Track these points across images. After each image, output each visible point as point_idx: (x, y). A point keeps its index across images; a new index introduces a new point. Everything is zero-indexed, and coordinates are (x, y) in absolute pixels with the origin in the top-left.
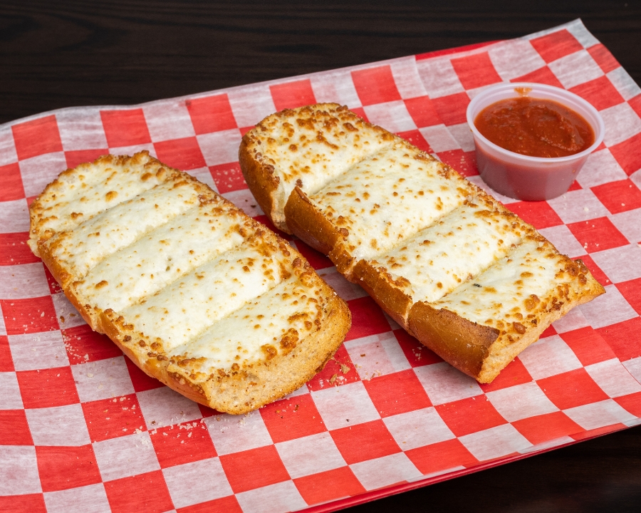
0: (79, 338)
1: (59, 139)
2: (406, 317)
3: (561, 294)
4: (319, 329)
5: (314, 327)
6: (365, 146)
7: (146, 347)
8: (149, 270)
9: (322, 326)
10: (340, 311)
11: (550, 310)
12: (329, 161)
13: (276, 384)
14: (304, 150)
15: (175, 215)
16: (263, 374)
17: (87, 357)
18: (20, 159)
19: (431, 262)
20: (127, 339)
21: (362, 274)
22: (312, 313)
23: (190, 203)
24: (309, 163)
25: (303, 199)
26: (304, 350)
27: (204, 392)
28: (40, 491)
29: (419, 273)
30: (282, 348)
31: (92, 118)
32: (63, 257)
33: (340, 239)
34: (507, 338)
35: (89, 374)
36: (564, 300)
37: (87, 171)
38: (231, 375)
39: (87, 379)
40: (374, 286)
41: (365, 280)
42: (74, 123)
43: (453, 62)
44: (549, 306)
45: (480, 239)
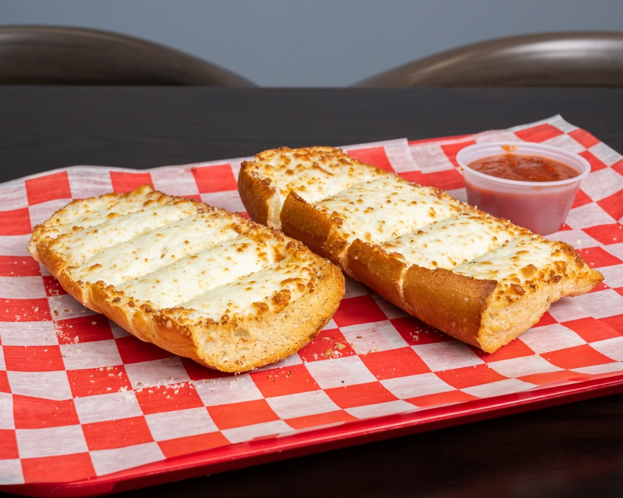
0: (71, 327)
1: (69, 189)
2: (401, 283)
3: (559, 269)
4: (311, 291)
5: (307, 289)
6: (359, 176)
7: (135, 308)
8: (143, 256)
9: (315, 289)
10: (334, 275)
11: (548, 282)
12: (324, 183)
13: (268, 346)
14: (300, 174)
15: (173, 221)
16: (254, 331)
17: (77, 338)
18: (30, 204)
19: (426, 246)
20: (117, 300)
21: (356, 253)
22: (306, 279)
23: (188, 213)
24: (305, 184)
25: (298, 200)
26: (297, 311)
27: (191, 334)
28: (13, 427)
29: (413, 252)
30: (274, 304)
31: (102, 176)
32: (60, 251)
33: (334, 226)
34: (505, 298)
35: (77, 350)
36: (562, 274)
37: (92, 203)
38: (220, 324)
39: (75, 354)
40: (368, 260)
41: (360, 258)
42: (85, 178)
43: (443, 147)
44: (547, 277)
45: (473, 233)
